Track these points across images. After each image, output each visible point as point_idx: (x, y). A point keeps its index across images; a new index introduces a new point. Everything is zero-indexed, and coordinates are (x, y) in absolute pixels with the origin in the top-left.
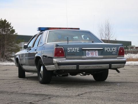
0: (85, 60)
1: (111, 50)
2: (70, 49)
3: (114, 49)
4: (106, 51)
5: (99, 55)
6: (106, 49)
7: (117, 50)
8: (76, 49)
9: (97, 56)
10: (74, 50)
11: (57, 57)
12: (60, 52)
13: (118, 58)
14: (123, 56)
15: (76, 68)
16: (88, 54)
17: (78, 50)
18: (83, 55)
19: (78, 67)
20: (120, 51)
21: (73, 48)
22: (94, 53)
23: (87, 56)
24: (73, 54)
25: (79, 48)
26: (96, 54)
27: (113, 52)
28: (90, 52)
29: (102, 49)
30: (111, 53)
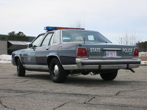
0: (105, 60)
1: (128, 51)
2: (93, 49)
3: (130, 50)
4: (124, 51)
5: (117, 56)
6: (124, 50)
7: (133, 51)
8: (98, 49)
9: (116, 57)
10: (96, 51)
11: (80, 57)
12: (84, 52)
13: (133, 58)
14: (138, 56)
15: (98, 68)
16: (108, 54)
17: (100, 51)
18: (104, 56)
19: (100, 67)
20: (135, 52)
21: (95, 49)
22: (113, 53)
23: (107, 56)
24: (95, 54)
25: (100, 48)
26: (114, 55)
27: (129, 53)
28: (109, 53)
29: (121, 49)
30: (127, 54)
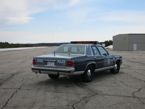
1: (61, 62)
2: (38, 60)
4: (58, 62)
9: (54, 66)
12: (34, 61)
16: (49, 64)
26: (53, 65)
29: (56, 61)
